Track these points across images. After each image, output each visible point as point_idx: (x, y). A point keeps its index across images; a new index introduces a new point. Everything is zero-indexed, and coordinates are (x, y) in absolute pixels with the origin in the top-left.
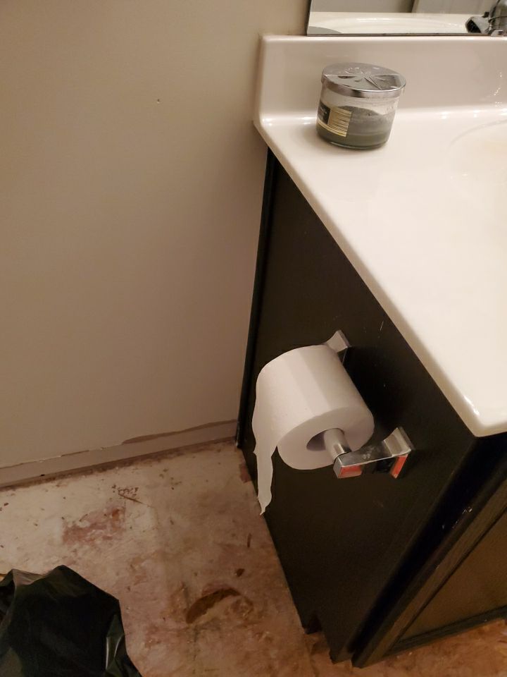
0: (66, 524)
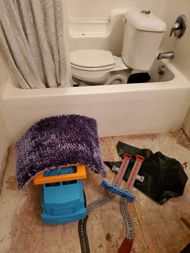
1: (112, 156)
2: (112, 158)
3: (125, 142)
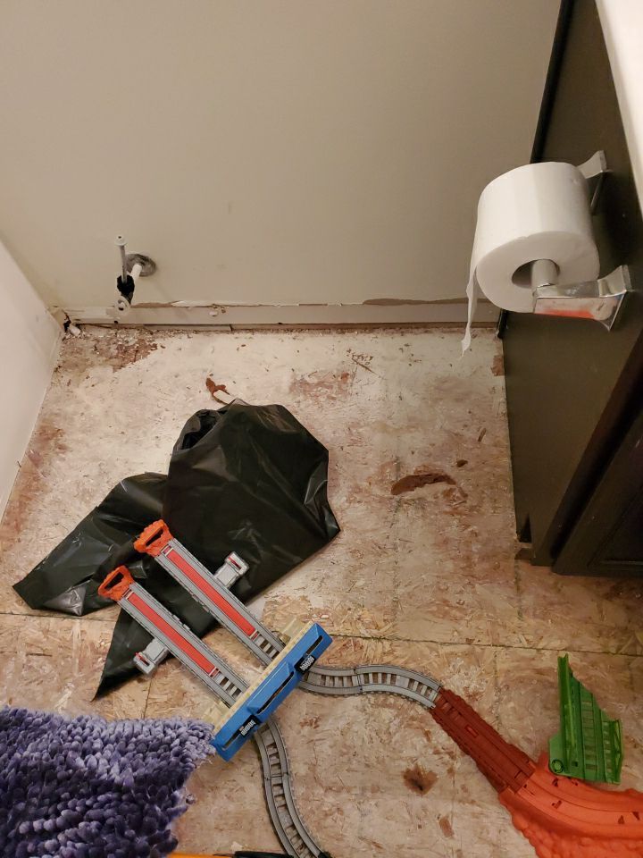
0: (294, 376)
1: (80, 649)
2: (89, 653)
3: (31, 563)
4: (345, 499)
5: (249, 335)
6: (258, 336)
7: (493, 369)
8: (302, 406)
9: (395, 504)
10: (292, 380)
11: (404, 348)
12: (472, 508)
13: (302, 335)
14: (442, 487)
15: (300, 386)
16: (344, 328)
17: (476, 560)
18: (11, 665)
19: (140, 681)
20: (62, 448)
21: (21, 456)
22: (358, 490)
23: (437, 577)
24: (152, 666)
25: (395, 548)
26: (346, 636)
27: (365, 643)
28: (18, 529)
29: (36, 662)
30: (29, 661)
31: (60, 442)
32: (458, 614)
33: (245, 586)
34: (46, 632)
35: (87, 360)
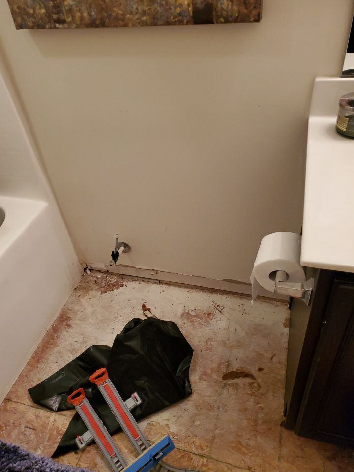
0: (185, 310)
1: (51, 429)
2: (55, 433)
3: (39, 379)
4: (198, 377)
5: (167, 286)
6: (171, 287)
7: (284, 324)
8: (186, 325)
9: (223, 385)
10: (183, 312)
11: (241, 305)
12: (262, 394)
13: (192, 290)
14: (248, 380)
15: (186, 315)
16: (213, 291)
17: (260, 423)
18: (16, 431)
19: (76, 453)
20: (69, 326)
21: (49, 327)
22: (205, 373)
23: (238, 428)
24: (84, 445)
25: (219, 408)
26: (185, 451)
27: (194, 457)
28: (38, 362)
29: (28, 431)
30: (25, 431)
31: (68, 323)
32: (246, 451)
33: (139, 412)
34: (37, 417)
35: (90, 287)
